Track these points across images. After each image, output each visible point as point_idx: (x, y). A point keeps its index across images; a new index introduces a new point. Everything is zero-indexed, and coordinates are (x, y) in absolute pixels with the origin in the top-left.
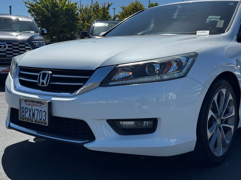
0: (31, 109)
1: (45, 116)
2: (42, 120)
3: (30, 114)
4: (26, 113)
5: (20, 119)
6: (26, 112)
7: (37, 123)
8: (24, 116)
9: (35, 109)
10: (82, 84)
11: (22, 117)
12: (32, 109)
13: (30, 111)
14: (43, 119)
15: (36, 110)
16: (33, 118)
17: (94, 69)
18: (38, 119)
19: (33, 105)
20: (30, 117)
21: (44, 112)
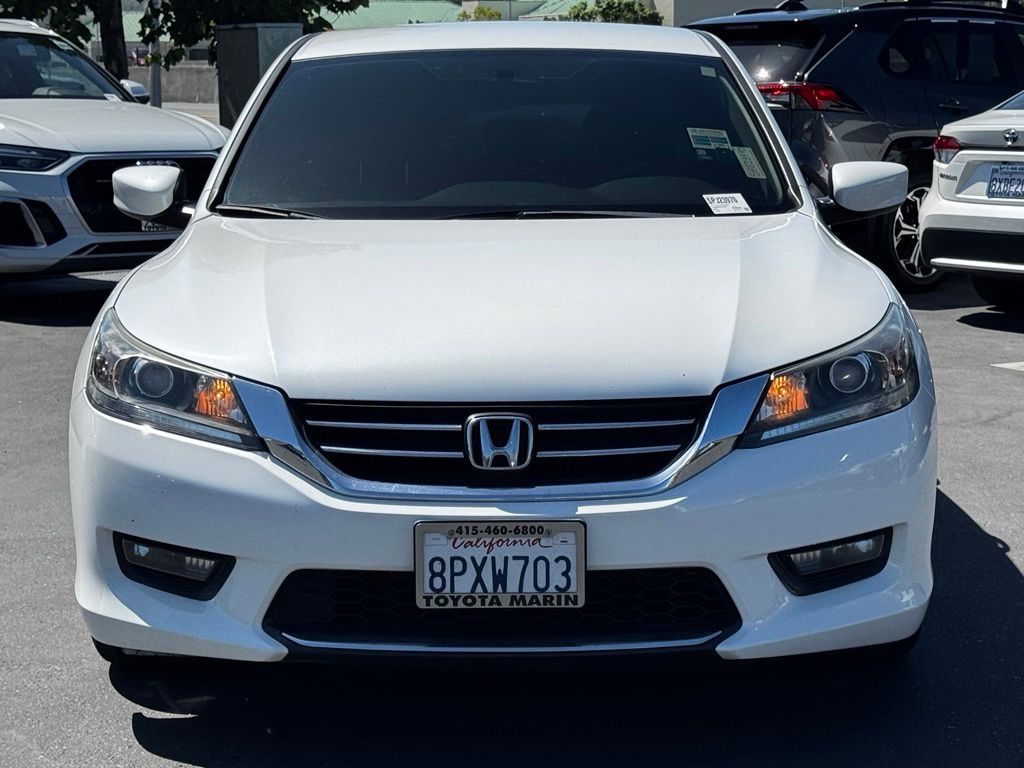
0: (485, 559)
1: (565, 574)
2: (552, 589)
3: (479, 580)
4: (456, 578)
5: (421, 603)
6: (453, 574)
7: (524, 604)
8: (448, 589)
9: (506, 558)
10: (675, 447)
11: (435, 596)
12: (493, 559)
13: (479, 570)
14: (557, 587)
15: (515, 558)
16: (500, 589)
17: (710, 393)
18: (529, 588)
19: (498, 542)
20: (479, 589)
21: (557, 560)
